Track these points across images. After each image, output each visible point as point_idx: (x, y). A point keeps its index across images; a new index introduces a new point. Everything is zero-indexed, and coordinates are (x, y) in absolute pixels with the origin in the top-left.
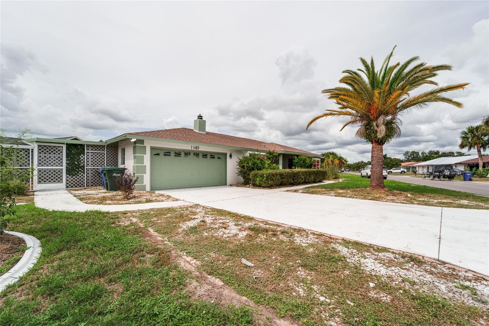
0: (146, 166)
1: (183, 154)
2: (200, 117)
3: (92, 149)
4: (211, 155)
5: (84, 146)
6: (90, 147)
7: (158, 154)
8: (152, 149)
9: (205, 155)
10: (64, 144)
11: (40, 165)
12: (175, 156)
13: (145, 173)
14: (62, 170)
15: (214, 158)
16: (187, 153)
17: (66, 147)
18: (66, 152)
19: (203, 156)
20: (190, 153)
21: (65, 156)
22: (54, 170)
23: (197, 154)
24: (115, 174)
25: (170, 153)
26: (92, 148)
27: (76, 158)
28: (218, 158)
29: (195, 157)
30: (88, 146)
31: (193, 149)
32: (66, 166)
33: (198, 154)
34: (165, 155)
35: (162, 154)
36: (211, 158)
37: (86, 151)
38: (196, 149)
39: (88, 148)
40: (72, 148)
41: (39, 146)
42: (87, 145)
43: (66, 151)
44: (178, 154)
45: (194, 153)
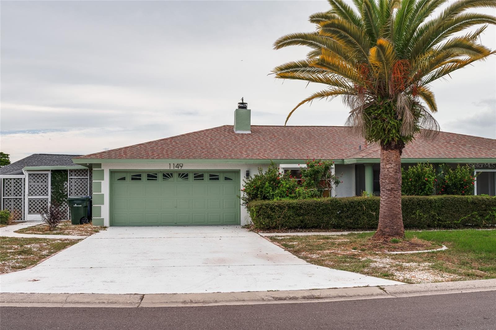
0: (103, 194)
1: (160, 176)
2: (243, 106)
3: (75, 175)
4: (211, 176)
5: (68, 171)
6: (73, 172)
7: (124, 179)
8: (112, 172)
9: (199, 176)
10: (49, 170)
11: (30, 195)
12: (148, 179)
13: (103, 204)
14: (47, 199)
15: (218, 179)
16: (168, 174)
17: (51, 174)
18: (51, 180)
19: (195, 177)
20: (172, 174)
21: (50, 185)
22: (41, 200)
23: (184, 175)
24: (76, 205)
25: (140, 175)
26: (75, 173)
27: (60, 185)
28: (226, 179)
29: (180, 179)
30: (72, 172)
31: (172, 168)
32: (51, 195)
33: (187, 175)
34: (133, 179)
35: (129, 177)
36: (210, 179)
37: (69, 177)
38: (177, 169)
39: (71, 173)
40: (56, 175)
41: (30, 175)
42: (70, 170)
43: (51, 178)
44: (152, 176)
45: (179, 174)
